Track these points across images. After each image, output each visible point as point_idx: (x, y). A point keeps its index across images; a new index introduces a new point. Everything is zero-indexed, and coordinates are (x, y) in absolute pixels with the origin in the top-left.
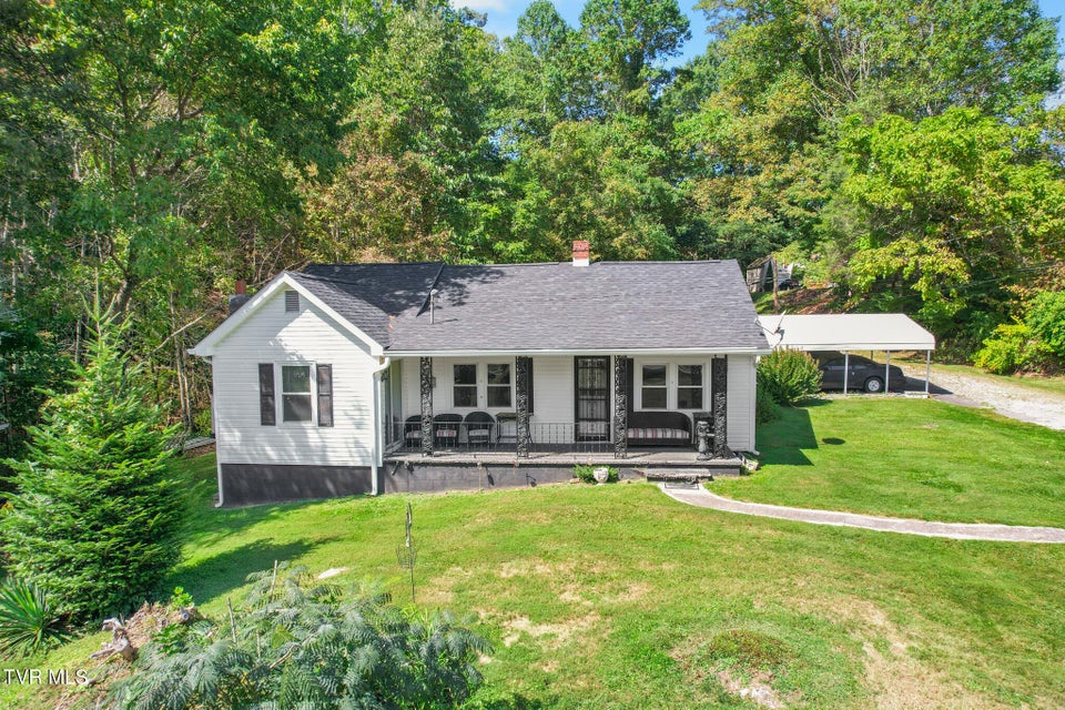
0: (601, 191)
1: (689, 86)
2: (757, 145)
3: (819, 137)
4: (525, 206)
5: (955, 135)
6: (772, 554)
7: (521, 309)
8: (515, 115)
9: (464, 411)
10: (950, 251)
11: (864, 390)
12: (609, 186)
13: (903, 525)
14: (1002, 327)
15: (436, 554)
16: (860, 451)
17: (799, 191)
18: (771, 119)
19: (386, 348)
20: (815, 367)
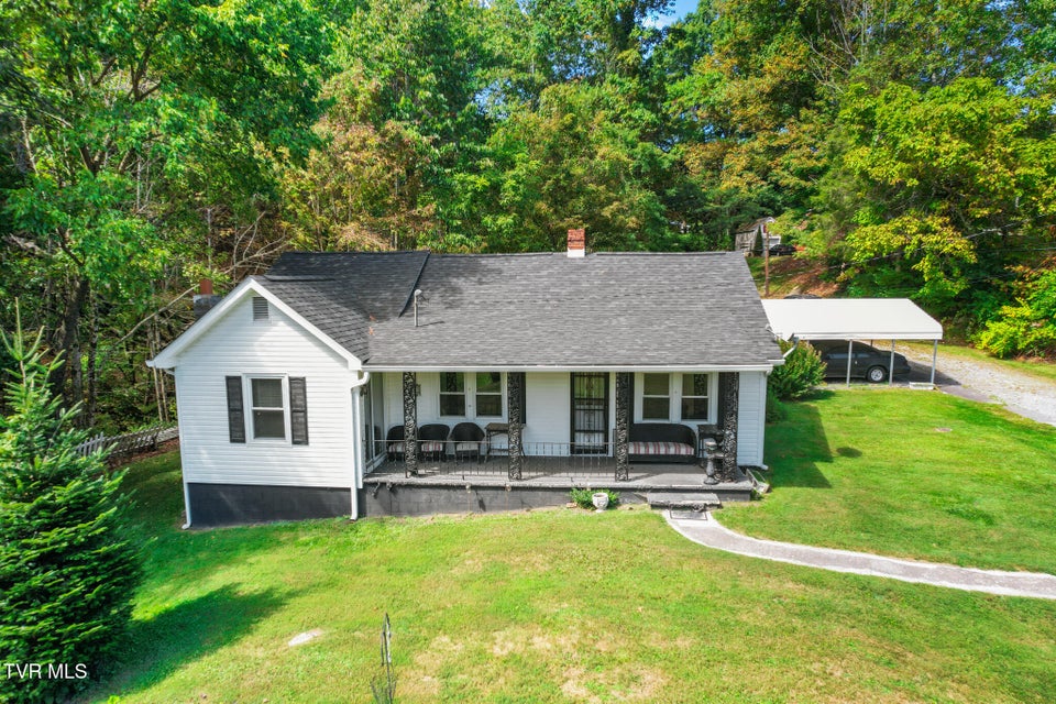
0: (592, 157)
1: (682, 45)
2: (751, 110)
3: (817, 103)
4: (514, 177)
5: (966, 108)
6: (797, 622)
7: (512, 307)
8: (502, 76)
9: (452, 422)
10: (954, 230)
11: (868, 380)
12: (601, 152)
13: (934, 571)
14: (1007, 310)
15: (421, 615)
16: (873, 464)
17: (794, 159)
18: (766, 83)
19: (365, 362)
20: (818, 358)
